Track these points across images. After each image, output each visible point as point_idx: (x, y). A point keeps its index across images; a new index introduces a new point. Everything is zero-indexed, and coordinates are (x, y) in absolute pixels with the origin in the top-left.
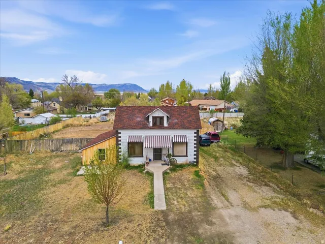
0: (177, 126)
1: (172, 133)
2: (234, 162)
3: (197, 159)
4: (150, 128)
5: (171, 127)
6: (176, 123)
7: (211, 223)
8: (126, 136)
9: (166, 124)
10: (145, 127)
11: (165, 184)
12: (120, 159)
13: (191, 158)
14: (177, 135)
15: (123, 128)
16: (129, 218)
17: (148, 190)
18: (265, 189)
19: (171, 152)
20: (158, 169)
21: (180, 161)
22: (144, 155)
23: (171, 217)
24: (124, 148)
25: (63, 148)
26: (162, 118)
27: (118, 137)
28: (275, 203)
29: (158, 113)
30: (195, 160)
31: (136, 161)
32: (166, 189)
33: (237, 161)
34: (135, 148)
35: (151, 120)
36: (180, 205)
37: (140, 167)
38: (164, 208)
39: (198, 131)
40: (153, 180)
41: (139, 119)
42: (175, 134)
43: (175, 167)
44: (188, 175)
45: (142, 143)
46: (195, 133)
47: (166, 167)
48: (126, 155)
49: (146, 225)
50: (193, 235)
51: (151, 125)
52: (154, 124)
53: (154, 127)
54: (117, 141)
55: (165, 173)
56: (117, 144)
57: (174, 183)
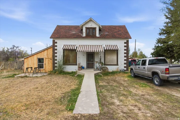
0: (108, 36)
1: (103, 43)
3: (127, 67)
4: (84, 38)
5: (103, 37)
8: (62, 46)
9: (98, 35)
10: (79, 37)
12: (56, 67)
13: (122, 66)
14: (108, 44)
15: (59, 38)
17: (74, 87)
19: (103, 61)
20: (90, 72)
21: (111, 69)
22: (77, 63)
24: (60, 56)
26: (94, 29)
29: (90, 25)
30: (125, 69)
34: (70, 57)
35: (84, 30)
39: (128, 41)
41: (74, 32)
42: (107, 44)
44: (122, 78)
45: (76, 50)
46: (125, 43)
47: (98, 71)
48: (62, 63)
51: (84, 35)
52: (88, 34)
53: (87, 37)
54: (54, 50)
56: (54, 53)
57: (108, 83)
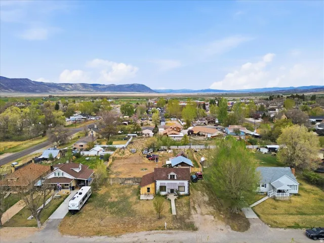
1: (178, 182)
2: (205, 194)
3: (189, 192)
4: (169, 180)
5: (178, 179)
6: (180, 178)
7: (189, 219)
8: (159, 183)
9: (175, 178)
10: (167, 179)
11: (175, 205)
12: (157, 192)
13: (186, 192)
15: (158, 180)
16: (165, 217)
17: (170, 207)
18: (211, 207)
19: (178, 190)
20: (172, 197)
21: (182, 193)
22: (166, 191)
23: (178, 217)
24: (158, 188)
25: (126, 182)
26: (174, 176)
27: (155, 183)
28: (211, 213)
29: (172, 174)
31: (163, 193)
32: (176, 207)
33: (206, 193)
34: (163, 188)
35: (169, 176)
36: (181, 213)
37: (165, 196)
38: (175, 214)
40: (171, 203)
41: (164, 175)
42: (180, 183)
43: (180, 196)
44: (184, 200)
45: (165, 187)
46: (188, 182)
47: (176, 197)
48: (159, 191)
49: (170, 219)
50: (183, 222)
51: (169, 178)
52: (171, 178)
54: (155, 185)
55: (175, 200)
56: (155, 186)
57: (179, 205)
